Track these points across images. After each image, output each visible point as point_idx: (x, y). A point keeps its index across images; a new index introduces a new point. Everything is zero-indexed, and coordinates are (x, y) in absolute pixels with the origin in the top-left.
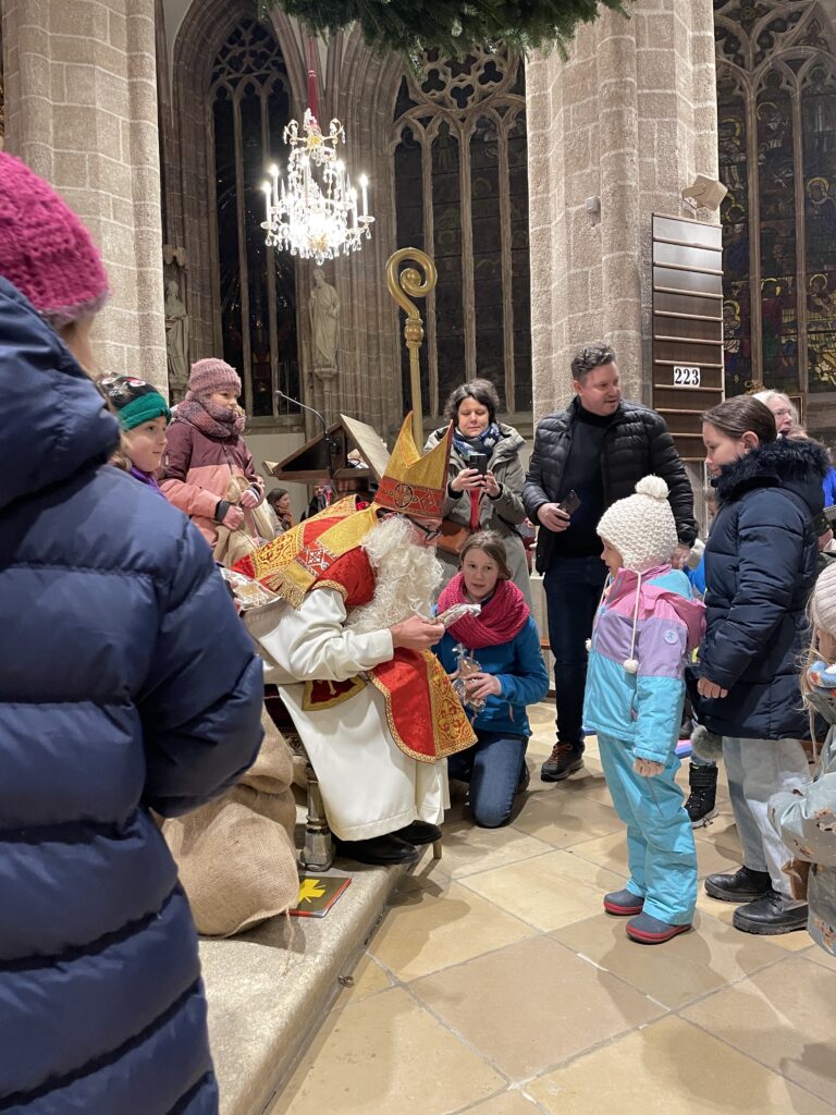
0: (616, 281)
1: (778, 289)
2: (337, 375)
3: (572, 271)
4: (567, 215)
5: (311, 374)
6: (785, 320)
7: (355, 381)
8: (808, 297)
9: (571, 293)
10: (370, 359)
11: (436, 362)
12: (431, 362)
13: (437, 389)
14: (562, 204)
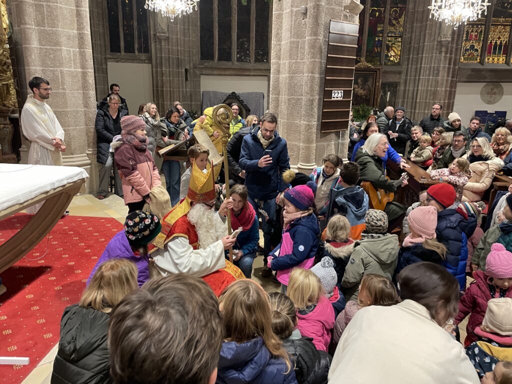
0: (312, 50)
1: (377, 14)
2: (168, 37)
3: (292, 40)
4: (292, 11)
5: (155, 35)
6: (379, 29)
7: (177, 41)
8: (390, 19)
9: (291, 49)
10: (184, 29)
11: (217, 33)
12: (215, 33)
13: (217, 47)
14: (289, 5)
